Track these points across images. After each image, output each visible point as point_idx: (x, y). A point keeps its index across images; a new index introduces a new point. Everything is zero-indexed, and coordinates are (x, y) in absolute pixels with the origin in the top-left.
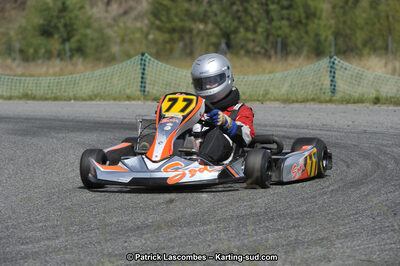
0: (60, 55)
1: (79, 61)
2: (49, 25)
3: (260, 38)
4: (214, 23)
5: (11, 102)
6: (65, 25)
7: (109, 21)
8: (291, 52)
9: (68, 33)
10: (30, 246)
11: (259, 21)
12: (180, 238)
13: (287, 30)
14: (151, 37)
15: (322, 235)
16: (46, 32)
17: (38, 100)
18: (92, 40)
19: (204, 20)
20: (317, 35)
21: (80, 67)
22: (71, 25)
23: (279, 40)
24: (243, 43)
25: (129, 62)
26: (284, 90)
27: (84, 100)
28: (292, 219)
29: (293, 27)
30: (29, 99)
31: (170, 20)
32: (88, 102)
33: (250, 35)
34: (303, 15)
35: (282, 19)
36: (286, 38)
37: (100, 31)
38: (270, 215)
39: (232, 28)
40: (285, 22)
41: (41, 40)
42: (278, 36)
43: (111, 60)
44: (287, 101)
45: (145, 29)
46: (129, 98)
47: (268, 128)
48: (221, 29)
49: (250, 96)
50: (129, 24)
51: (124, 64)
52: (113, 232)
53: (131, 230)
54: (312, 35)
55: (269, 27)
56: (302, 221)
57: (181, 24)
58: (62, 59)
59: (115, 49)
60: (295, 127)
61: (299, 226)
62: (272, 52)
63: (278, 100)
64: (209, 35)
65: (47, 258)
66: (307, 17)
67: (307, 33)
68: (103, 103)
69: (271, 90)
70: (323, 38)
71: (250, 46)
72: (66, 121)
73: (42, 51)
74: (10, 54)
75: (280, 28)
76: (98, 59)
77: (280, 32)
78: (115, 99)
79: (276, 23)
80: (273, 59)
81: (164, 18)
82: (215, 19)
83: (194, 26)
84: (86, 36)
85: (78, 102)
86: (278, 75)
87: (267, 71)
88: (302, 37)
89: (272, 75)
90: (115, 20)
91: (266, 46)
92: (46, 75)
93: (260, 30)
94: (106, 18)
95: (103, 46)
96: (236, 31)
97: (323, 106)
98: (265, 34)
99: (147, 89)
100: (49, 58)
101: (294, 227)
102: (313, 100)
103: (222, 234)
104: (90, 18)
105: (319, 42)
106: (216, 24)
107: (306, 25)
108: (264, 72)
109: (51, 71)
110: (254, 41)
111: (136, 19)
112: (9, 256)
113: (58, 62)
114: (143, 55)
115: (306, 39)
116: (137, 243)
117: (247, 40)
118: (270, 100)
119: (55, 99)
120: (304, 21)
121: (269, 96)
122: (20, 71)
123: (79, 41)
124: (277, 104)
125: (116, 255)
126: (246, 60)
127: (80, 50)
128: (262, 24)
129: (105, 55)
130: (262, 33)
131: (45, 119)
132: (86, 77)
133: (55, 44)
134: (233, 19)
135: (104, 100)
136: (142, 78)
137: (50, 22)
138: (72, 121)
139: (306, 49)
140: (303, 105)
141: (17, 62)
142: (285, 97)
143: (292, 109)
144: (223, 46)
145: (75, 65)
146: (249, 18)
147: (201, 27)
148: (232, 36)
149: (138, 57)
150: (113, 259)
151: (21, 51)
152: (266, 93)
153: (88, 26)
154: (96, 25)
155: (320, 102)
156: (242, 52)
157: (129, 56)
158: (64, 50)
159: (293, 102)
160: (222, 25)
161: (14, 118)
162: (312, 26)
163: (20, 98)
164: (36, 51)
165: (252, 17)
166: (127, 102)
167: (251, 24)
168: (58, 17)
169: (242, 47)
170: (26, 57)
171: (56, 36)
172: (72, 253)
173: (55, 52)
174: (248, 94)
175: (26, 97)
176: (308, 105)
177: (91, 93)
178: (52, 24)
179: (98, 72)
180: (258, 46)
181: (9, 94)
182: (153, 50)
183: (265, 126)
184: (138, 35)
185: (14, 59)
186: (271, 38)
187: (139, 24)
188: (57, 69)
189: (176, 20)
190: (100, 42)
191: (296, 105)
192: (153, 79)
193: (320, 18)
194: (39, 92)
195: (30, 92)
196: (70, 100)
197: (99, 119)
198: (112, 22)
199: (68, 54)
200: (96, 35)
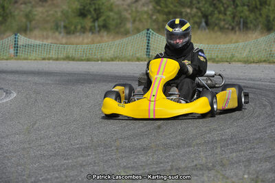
0: (92, 30)
1: (104, 33)
2: (84, 9)
3: (229, 18)
4: (197, 8)
5: (58, 62)
6: (95, 10)
7: (125, 6)
8: (250, 28)
9: (97, 15)
10: (70, 161)
11: (228, 7)
12: (173, 156)
13: (247, 13)
14: (154, 17)
15: (270, 154)
16: (82, 14)
17: (76, 61)
18: (113, 20)
19: (191, 6)
20: (268, 16)
21: (105, 38)
22: (99, 9)
23: (242, 20)
24: (217, 22)
25: (138, 35)
26: (245, 55)
27: (108, 61)
28: (249, 143)
29: (251, 11)
30: (69, 60)
31: (167, 6)
32: (111, 62)
33: (221, 16)
34: (258, 3)
35: (244, 5)
36: (246, 18)
37: (119, 13)
38: (234, 140)
39: (209, 12)
40: (246, 7)
41: (78, 20)
42: (241, 17)
43: (127, 33)
44: (247, 62)
45: (150, 12)
46: (138, 60)
47: (233, 81)
48: (202, 13)
49: (221, 58)
50: (139, 9)
51: (135, 36)
52: (128, 152)
53: (139, 150)
54: (264, 16)
55: (235, 11)
56: (257, 144)
57: (175, 9)
58: (93, 33)
59: (129, 26)
60: (251, 80)
61: (254, 148)
62: (237, 28)
63: (240, 61)
64: (193, 17)
65: (82, 170)
66: (261, 5)
67: (261, 15)
68: (120, 62)
69: (236, 55)
70: (271, 18)
71: (222, 23)
72: (96, 75)
73: (79, 27)
74: (57, 29)
75: (242, 11)
76: (118, 33)
77: (242, 15)
78: (129, 60)
79: (239, 8)
80: (237, 33)
81: (162, 5)
82: (198, 6)
83: (183, 10)
84: (108, 17)
85: (104, 63)
86: (241, 44)
87: (233, 41)
88: (257, 18)
89: (237, 44)
90: (129, 6)
91: (233, 24)
92: (82, 44)
93: (228, 13)
94: (123, 5)
95: (120, 24)
96: (212, 14)
97: (272, 65)
98: (232, 16)
99: (151, 54)
100: (84, 32)
101: (251, 149)
102: (265, 61)
103: (202, 153)
104: (112, 5)
105: (269, 21)
106: (198, 9)
107: (260, 10)
108: (231, 42)
109: (86, 41)
110: (224, 20)
111: (143, 5)
112: (56, 168)
113: (90, 34)
114: (148, 30)
115: (261, 19)
116: (144, 159)
117: (220, 20)
118: (235, 61)
119: (88, 60)
120: (259, 7)
121: (234, 58)
122: (64, 41)
123: (105, 20)
124: (240, 64)
125: (129, 168)
126: (219, 33)
127: (105, 27)
128: (230, 9)
129: (122, 30)
130: (230, 15)
131: (81, 74)
132: (109, 45)
133: (88, 22)
134: (210, 5)
135: (122, 61)
136: (148, 46)
137: (85, 7)
138: (99, 75)
139: (260, 26)
140: (257, 65)
141: (62, 34)
142: (246, 59)
143: (250, 67)
144: (204, 24)
145: (102, 37)
146: (221, 5)
147: (188, 10)
148: (210, 17)
149: (145, 32)
150: (127, 170)
151: (65, 27)
152: (233, 56)
153: (111, 10)
154: (116, 9)
155: (270, 63)
156: (216, 28)
157: (138, 31)
158: (94, 26)
159: (251, 63)
160: (203, 9)
161: (59, 73)
162: (264, 11)
163: (64, 59)
164: (75, 28)
165: (223, 4)
166: (137, 63)
167: (222, 9)
168: (90, 4)
169: (216, 25)
170: (69, 31)
171: (89, 17)
172: (99, 166)
173: (88, 28)
174: (220, 57)
175: (68, 58)
176: (261, 65)
177: (112, 56)
178: (86, 8)
179: (117, 42)
180: (227, 24)
181: (56, 57)
182: (156, 27)
183: (231, 79)
184: (145, 16)
185: (60, 33)
186: (236, 19)
187: (146, 9)
188: (90, 40)
189: (172, 6)
190: (119, 21)
191: (253, 65)
192: (155, 46)
193: (269, 5)
194: (77, 55)
195: (71, 56)
196: (98, 61)
197: (117, 74)
198: (127, 8)
199: (97, 29)
200: (116, 17)
